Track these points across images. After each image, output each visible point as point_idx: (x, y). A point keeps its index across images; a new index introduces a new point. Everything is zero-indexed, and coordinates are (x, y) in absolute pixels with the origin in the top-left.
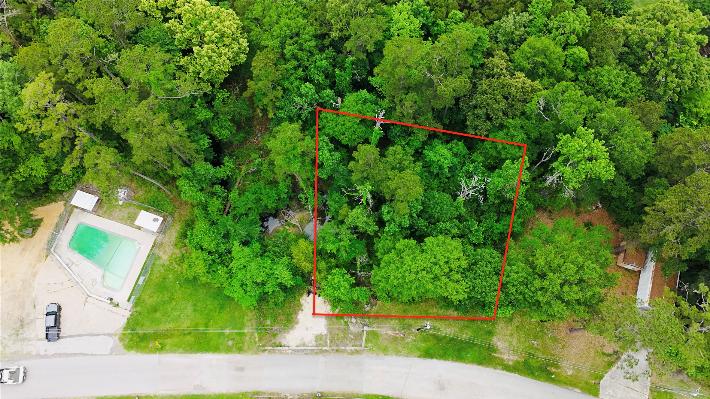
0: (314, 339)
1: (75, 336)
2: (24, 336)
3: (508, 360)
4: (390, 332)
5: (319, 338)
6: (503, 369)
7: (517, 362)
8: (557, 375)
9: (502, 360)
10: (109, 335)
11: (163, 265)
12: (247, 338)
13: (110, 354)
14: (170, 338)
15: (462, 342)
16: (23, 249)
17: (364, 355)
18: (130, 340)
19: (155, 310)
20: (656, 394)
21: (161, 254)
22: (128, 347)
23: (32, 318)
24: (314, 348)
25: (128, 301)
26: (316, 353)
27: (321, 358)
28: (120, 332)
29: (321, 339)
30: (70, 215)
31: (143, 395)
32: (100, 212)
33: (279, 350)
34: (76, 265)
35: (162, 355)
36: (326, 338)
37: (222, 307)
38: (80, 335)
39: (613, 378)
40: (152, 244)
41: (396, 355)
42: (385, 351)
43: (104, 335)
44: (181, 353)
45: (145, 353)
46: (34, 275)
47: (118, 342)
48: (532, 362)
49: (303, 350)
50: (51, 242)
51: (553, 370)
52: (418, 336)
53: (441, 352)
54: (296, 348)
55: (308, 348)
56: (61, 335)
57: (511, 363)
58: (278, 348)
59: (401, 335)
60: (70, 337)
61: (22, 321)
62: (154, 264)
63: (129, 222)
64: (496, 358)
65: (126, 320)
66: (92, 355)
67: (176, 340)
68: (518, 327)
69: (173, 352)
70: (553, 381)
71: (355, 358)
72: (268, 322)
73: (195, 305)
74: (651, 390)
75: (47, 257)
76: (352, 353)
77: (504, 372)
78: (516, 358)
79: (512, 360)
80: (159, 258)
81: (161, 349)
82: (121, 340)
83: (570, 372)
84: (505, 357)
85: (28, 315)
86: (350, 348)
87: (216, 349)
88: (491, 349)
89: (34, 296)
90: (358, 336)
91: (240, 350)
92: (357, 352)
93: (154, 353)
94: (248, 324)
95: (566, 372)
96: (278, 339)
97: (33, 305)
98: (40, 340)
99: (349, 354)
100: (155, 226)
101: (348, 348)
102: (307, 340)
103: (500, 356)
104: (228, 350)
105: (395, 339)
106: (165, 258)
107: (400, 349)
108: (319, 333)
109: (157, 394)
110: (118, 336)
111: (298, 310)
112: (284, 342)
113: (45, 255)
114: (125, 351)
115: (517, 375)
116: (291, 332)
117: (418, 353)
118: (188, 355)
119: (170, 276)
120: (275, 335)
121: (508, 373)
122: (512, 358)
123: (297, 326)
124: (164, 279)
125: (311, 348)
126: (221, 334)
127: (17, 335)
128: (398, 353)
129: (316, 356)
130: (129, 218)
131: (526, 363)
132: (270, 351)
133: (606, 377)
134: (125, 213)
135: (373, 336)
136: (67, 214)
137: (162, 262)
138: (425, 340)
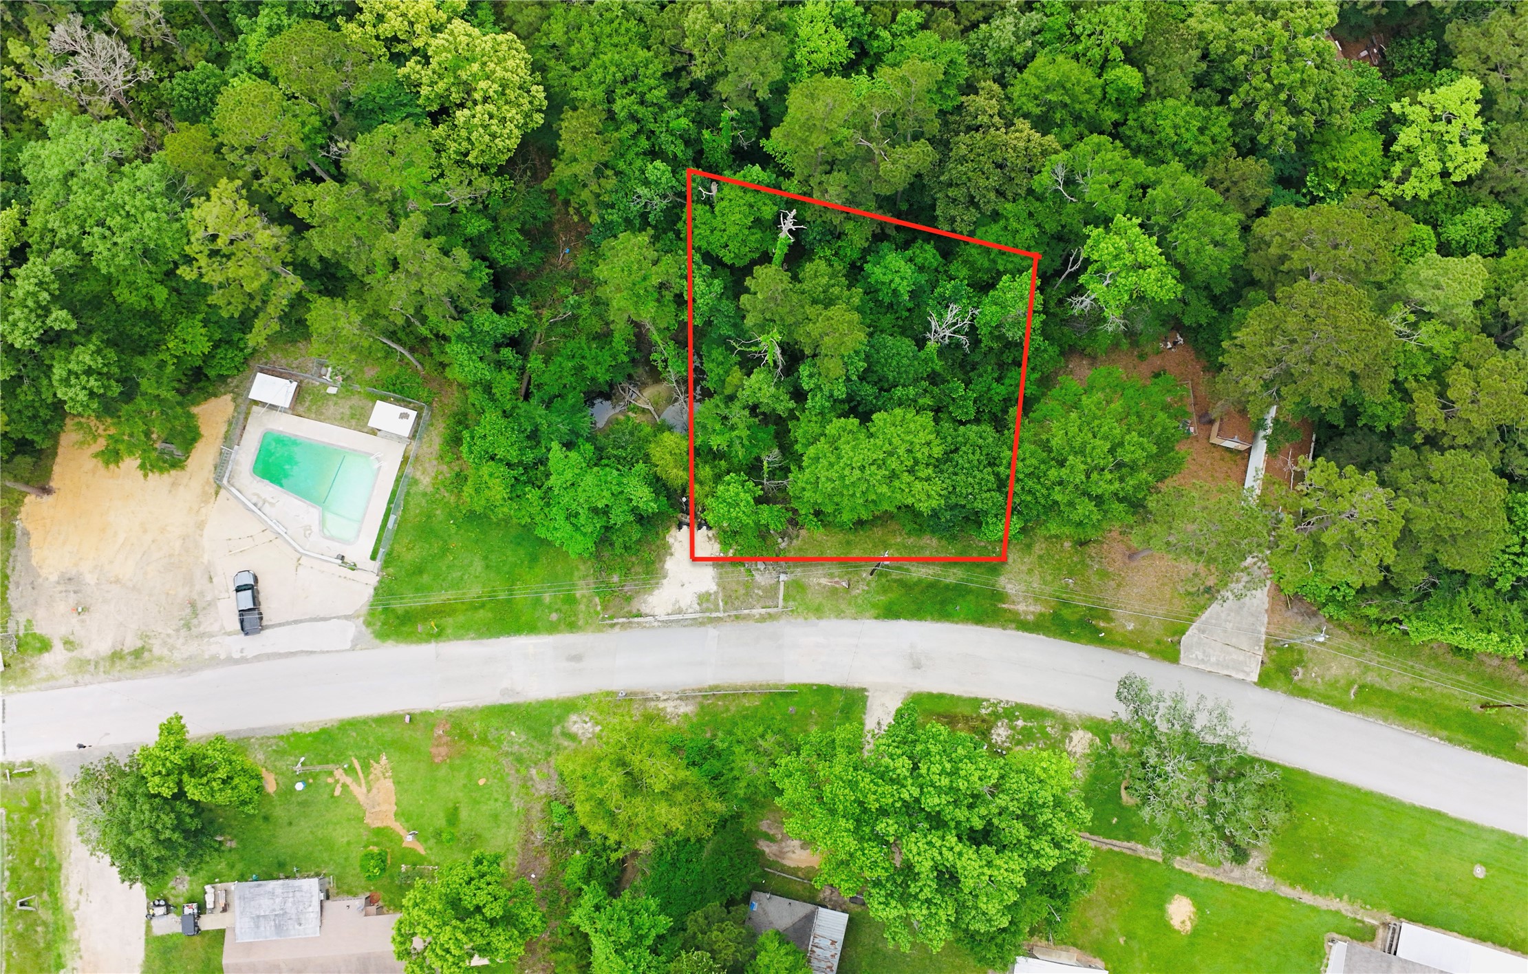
0: (695, 601)
1: (288, 623)
2: (201, 629)
3: (1026, 613)
4: (824, 581)
5: (703, 598)
6: (1018, 629)
7: (1041, 615)
8: (1109, 632)
9: (1017, 613)
10: (347, 617)
11: (425, 494)
12: (582, 607)
13: (353, 649)
14: (449, 615)
15: (947, 587)
16: (173, 484)
17: (782, 622)
18: (384, 624)
19: (419, 570)
20: (1275, 652)
21: (418, 475)
22: (382, 635)
23: (209, 598)
24: (697, 615)
25: (373, 558)
26: (702, 624)
27: (712, 631)
28: (365, 610)
29: (708, 600)
30: (246, 419)
31: (417, 711)
32: (300, 409)
33: (638, 623)
34: (272, 504)
35: (441, 644)
36: (716, 598)
37: (534, 559)
38: (296, 622)
39: (1203, 632)
40: (400, 459)
41: (837, 617)
42: (819, 612)
43: (338, 618)
44: (473, 639)
45: (412, 642)
46: (201, 526)
47: (364, 628)
48: (1066, 613)
49: (678, 621)
50: (221, 466)
51: (1102, 624)
52: (873, 584)
53: (913, 607)
54: (666, 618)
55: (687, 616)
56: (264, 623)
57: (1030, 618)
58: (636, 620)
59: (844, 584)
60: (280, 625)
61: (193, 605)
62: (408, 493)
63: (353, 422)
64: (1005, 611)
65: (372, 591)
66: (322, 652)
67: (461, 618)
68: (1040, 557)
69: (458, 638)
70: (1101, 642)
71: (768, 626)
72: (615, 579)
73: (486, 558)
74: (1266, 647)
75: (217, 493)
76: (763, 619)
77: (1020, 633)
78: (1039, 609)
79: (1033, 613)
80: (416, 482)
81: (439, 635)
82: (368, 624)
83: (1131, 627)
84: (1021, 607)
85: (202, 594)
86: (758, 611)
87: (532, 628)
88: (998, 596)
89: (206, 561)
90: (772, 592)
91: (572, 627)
92: (771, 617)
93: (428, 641)
94: (581, 583)
95: (1124, 626)
96: (636, 605)
97: (207, 576)
98: (229, 634)
99: (757, 621)
100: (406, 427)
101: (754, 611)
102: (683, 605)
103: (1012, 607)
104: (552, 628)
105: (834, 592)
106: (425, 481)
107: (842, 606)
108: (703, 590)
109: (440, 708)
110: (361, 619)
111: (665, 555)
112: (645, 609)
113: (213, 491)
114: (378, 641)
115: (1041, 637)
116: (656, 592)
117: (874, 612)
118: (485, 641)
119: (438, 512)
120: (629, 599)
121: (1026, 634)
122: (1032, 609)
123: (665, 581)
124: (429, 517)
125: (693, 616)
126: (537, 602)
127: (190, 629)
128: (840, 614)
129: (703, 629)
130: (353, 416)
131: (1056, 616)
132: (623, 625)
133: (1192, 631)
134: (345, 408)
135: (796, 588)
136: (241, 417)
137: (421, 488)
138: (885, 591)
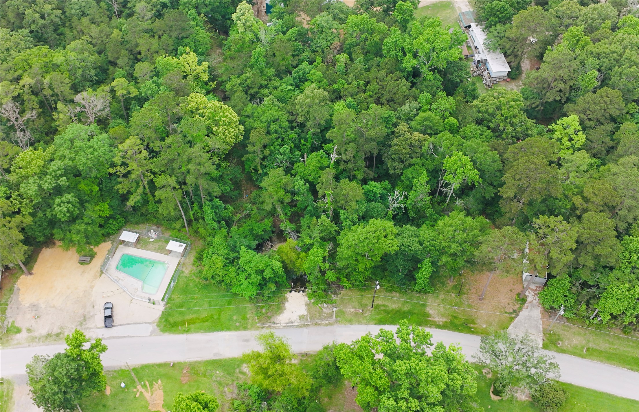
0: (298, 318)
1: (124, 325)
2: (87, 326)
3: (439, 322)
4: (352, 310)
5: (301, 317)
6: (436, 328)
7: (446, 322)
8: (475, 328)
9: (435, 322)
10: (149, 323)
11: (186, 277)
12: (250, 321)
13: (151, 335)
14: (193, 324)
15: (404, 312)
16: (83, 272)
17: (335, 326)
18: (165, 326)
19: (181, 306)
20: (548, 335)
21: (184, 270)
22: (163, 331)
23: (92, 314)
24: (299, 324)
25: (163, 300)
26: (301, 327)
27: (305, 330)
28: (157, 320)
29: (303, 318)
30: (116, 249)
31: (176, 362)
32: (138, 246)
33: (274, 327)
34: (122, 280)
35: (188, 335)
36: (307, 317)
37: (229, 303)
38: (128, 324)
39: (516, 328)
40: (177, 264)
41: (358, 324)
42: (351, 322)
43: (146, 323)
44: (202, 333)
45: (176, 334)
46: (92, 287)
47: (156, 327)
48: (456, 321)
49: (291, 326)
50: (103, 266)
51: (472, 326)
52: (373, 312)
53: (390, 320)
54: (285, 325)
55: (294, 324)
56: (114, 324)
57: (441, 323)
58: (273, 325)
59: (361, 311)
60: (120, 325)
61: (85, 316)
62: (179, 276)
63: (159, 251)
64: (430, 321)
65: (161, 313)
66: (137, 336)
67: (197, 325)
68: (443, 300)
69: (197, 332)
70: (473, 333)
71: (329, 328)
72: (264, 311)
73: (210, 302)
74: (543, 333)
75: (100, 276)
76: (327, 325)
78: (444, 320)
79: (442, 321)
80: (183, 272)
81: (187, 331)
82: (158, 326)
83: (484, 326)
84: (437, 319)
85: (89, 312)
86: (324, 322)
87: (228, 329)
88: (426, 315)
89: (92, 300)
90: (330, 316)
91: (245, 328)
92: (330, 324)
93: (183, 333)
94: (249, 312)
95: (482, 326)
96: (272, 320)
97: (92, 305)
98: (98, 328)
99: (324, 326)
100: (181, 250)
102: (293, 320)
103: (433, 319)
104: (237, 329)
105: (356, 314)
106: (187, 272)
107: (360, 320)
108: (301, 314)
109: (186, 361)
110: (155, 324)
111: (285, 302)
112: (276, 321)
113: (99, 275)
114: (161, 333)
115: (447, 331)
116: (281, 315)
117: (374, 322)
118: (207, 334)
119: (191, 284)
120: (269, 318)
121: (440, 330)
123: (285, 311)
124: (187, 285)
125: (297, 324)
126: (231, 319)
127: (82, 326)
128: (360, 323)
129: (301, 329)
130: (159, 249)
131: (452, 323)
132: (267, 327)
133: (511, 327)
134: (156, 246)
135: (340, 313)
136: (114, 249)
137: (185, 274)
138: (378, 314)
